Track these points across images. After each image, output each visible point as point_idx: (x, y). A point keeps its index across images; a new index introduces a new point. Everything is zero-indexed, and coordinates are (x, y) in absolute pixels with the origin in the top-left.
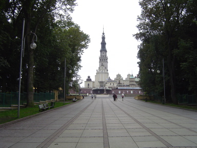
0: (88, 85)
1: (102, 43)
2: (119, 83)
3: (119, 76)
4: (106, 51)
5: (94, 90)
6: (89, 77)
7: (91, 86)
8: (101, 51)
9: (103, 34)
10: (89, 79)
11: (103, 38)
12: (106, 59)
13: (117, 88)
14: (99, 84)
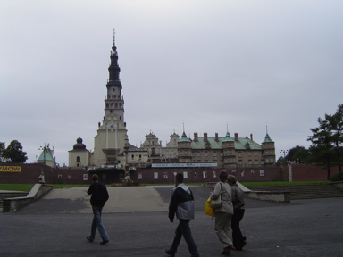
0: (78, 159)
1: (110, 69)
2: (153, 154)
3: (151, 137)
4: (120, 86)
5: (91, 173)
6: (80, 141)
7: (85, 162)
8: (109, 86)
9: (114, 48)
10: (80, 146)
11: (114, 58)
12: (121, 103)
13: (150, 167)
14: (103, 157)
